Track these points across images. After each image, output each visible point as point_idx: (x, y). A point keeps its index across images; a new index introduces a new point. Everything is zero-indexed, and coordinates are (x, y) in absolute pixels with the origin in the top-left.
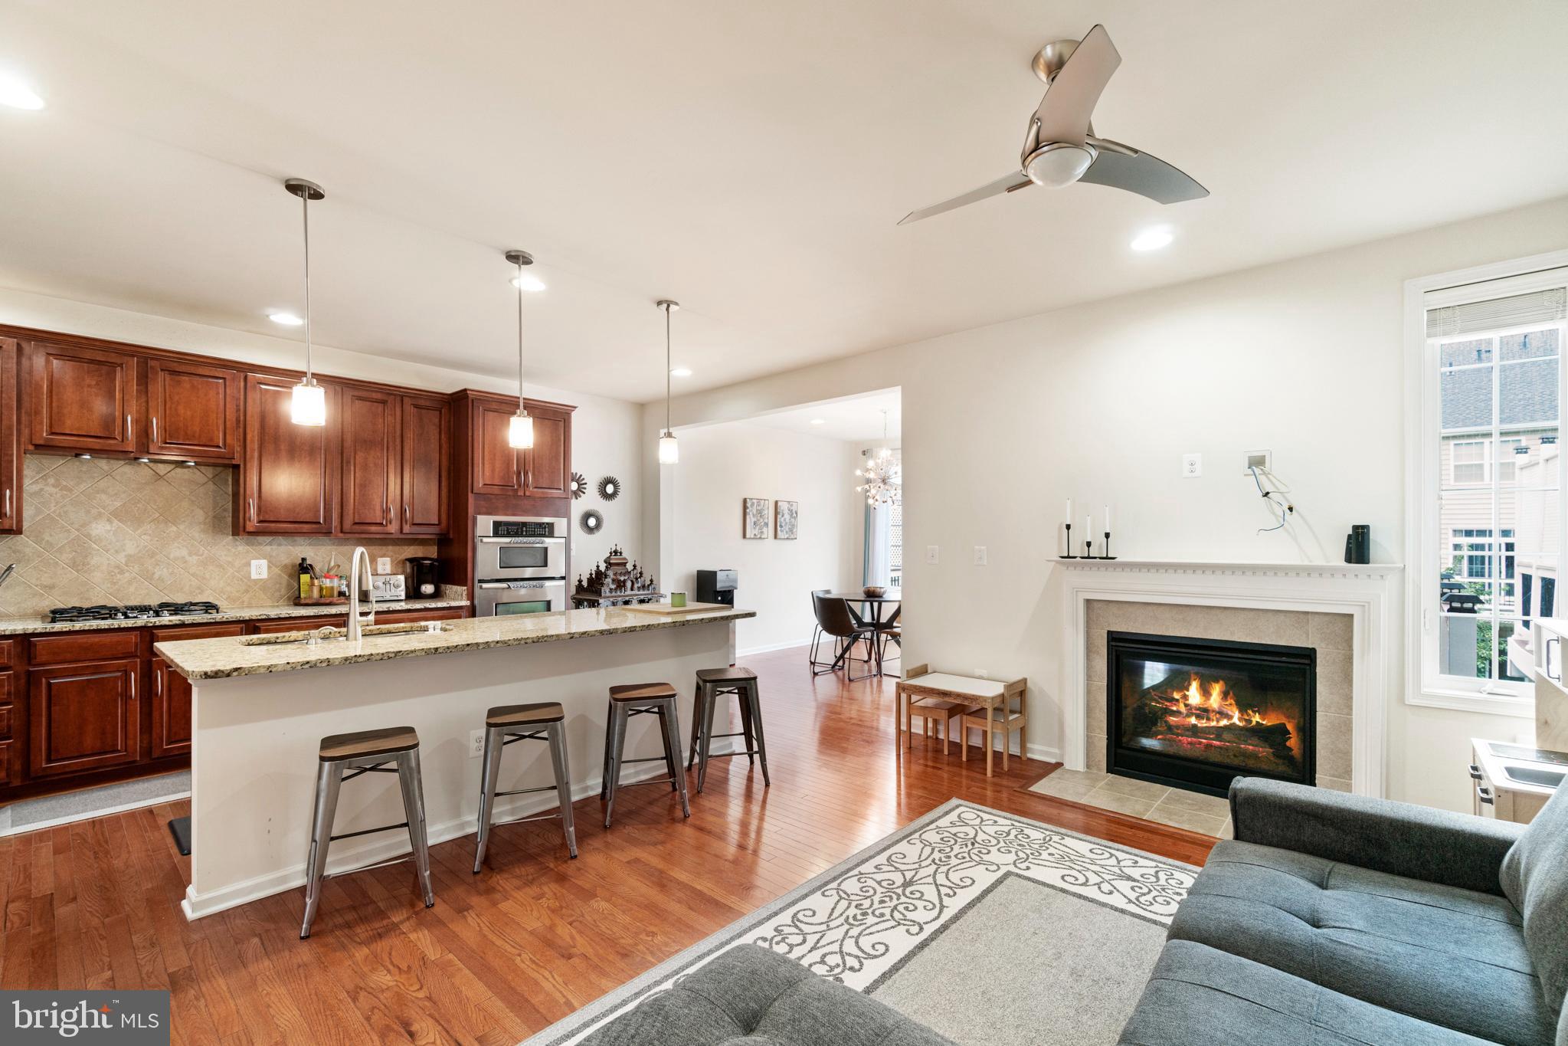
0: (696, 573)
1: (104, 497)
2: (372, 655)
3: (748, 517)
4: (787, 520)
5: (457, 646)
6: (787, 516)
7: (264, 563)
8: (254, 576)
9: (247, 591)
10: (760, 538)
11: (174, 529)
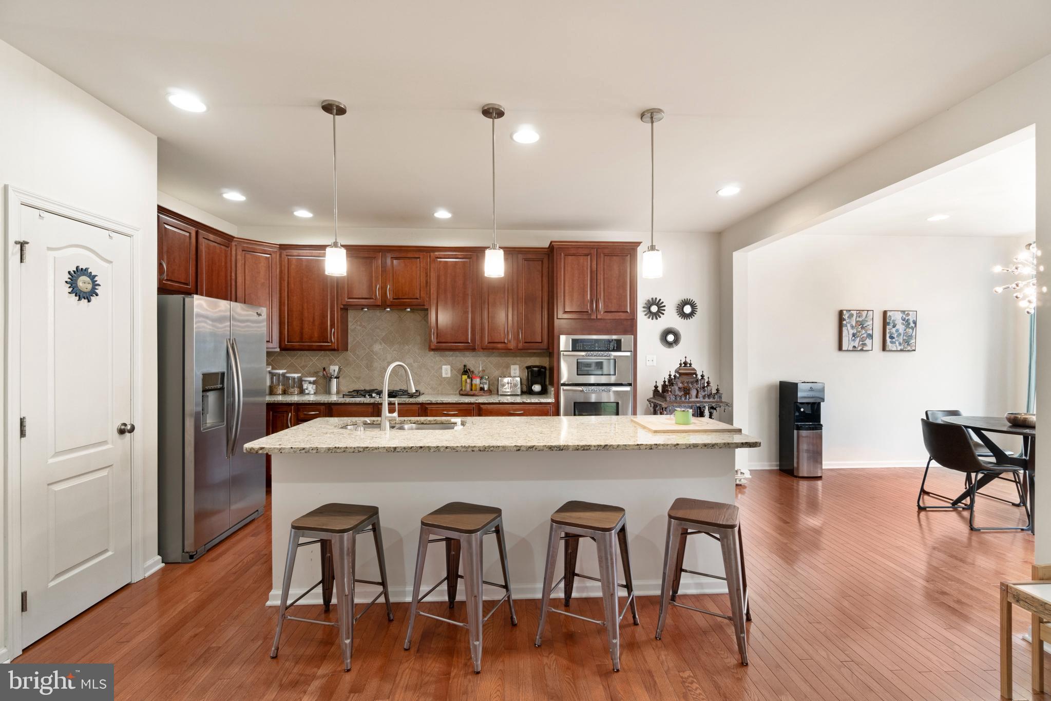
0: (779, 383)
1: (378, 330)
2: (347, 448)
3: (844, 329)
4: (901, 331)
5: (412, 447)
6: (901, 327)
7: (448, 367)
8: (444, 375)
9: (440, 384)
10: (862, 350)
11: (407, 347)
